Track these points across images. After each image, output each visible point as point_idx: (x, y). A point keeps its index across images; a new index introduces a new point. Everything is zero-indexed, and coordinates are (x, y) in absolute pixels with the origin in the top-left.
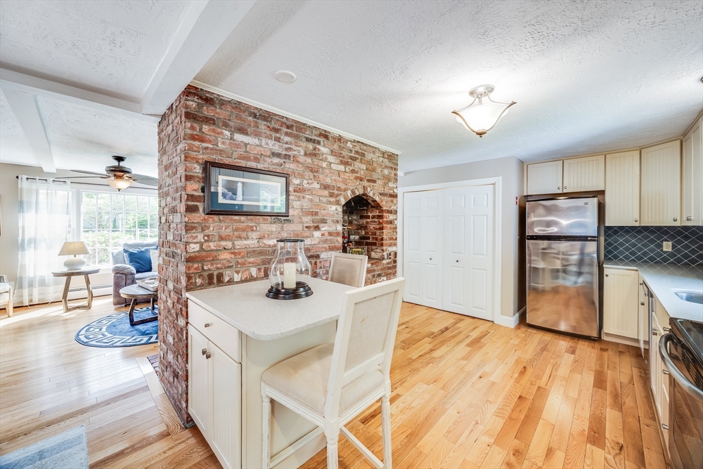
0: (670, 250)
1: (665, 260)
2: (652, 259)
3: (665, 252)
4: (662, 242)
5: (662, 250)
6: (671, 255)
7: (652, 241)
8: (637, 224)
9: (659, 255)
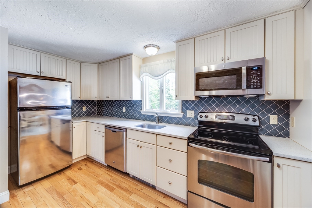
0: (85, 110)
1: (84, 115)
2: (79, 115)
3: (84, 111)
4: (83, 107)
5: (82, 111)
6: (85, 112)
7: (79, 107)
8: (79, 99)
9: (82, 113)
